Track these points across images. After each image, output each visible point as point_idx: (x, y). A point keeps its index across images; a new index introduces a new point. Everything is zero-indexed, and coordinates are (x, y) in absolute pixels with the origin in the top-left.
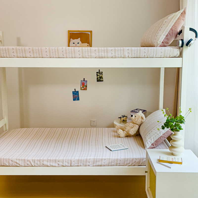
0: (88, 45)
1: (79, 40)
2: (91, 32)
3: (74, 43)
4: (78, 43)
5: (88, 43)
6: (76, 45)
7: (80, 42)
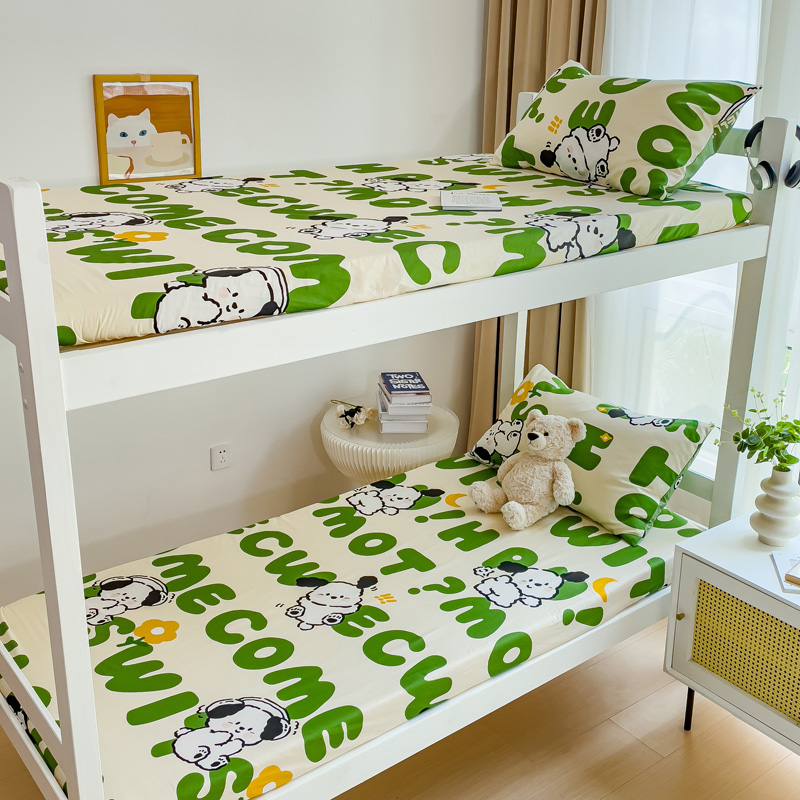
0: (184, 141)
1: (144, 120)
2: (194, 81)
3: (124, 135)
4: (143, 133)
5: (185, 130)
6: (134, 142)
7: (151, 128)
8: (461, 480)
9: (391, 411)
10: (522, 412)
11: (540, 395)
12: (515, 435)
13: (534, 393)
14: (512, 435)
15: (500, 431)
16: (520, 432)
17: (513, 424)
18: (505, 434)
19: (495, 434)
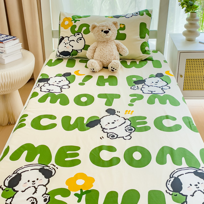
10: (76, 29)
11: (79, 20)
12: (80, 39)
13: (75, 21)
14: (79, 40)
15: (71, 41)
16: (82, 37)
17: (75, 35)
18: (74, 41)
19: (68, 43)
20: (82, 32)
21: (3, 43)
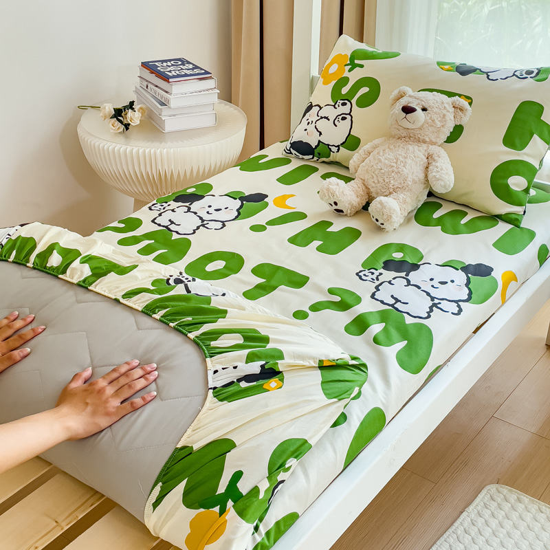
8: (277, 180)
9: (174, 103)
10: (345, 90)
11: (362, 66)
12: (344, 119)
13: (353, 66)
14: (340, 120)
15: (322, 118)
16: (349, 114)
17: (337, 106)
18: (329, 120)
19: (314, 122)
20: (354, 101)
21: (169, 82)
